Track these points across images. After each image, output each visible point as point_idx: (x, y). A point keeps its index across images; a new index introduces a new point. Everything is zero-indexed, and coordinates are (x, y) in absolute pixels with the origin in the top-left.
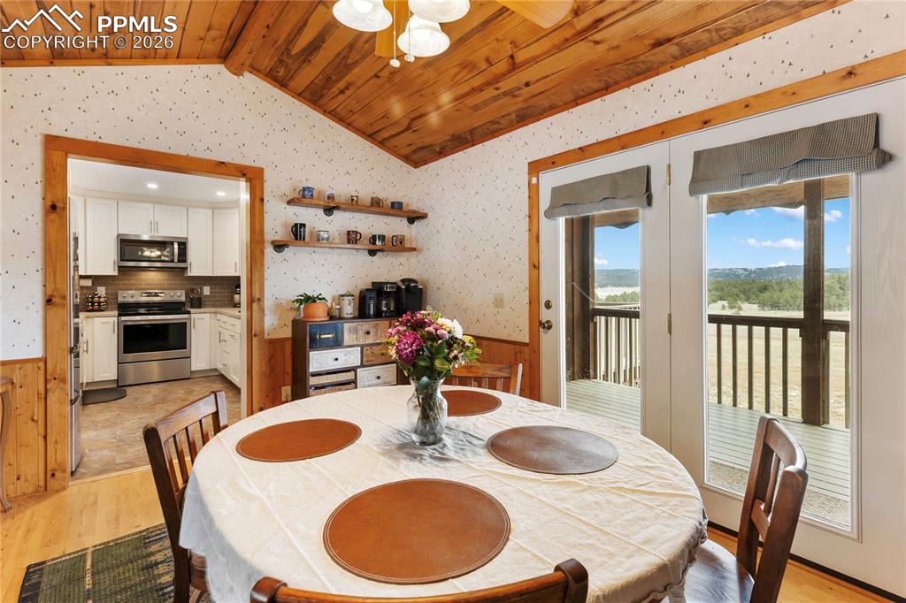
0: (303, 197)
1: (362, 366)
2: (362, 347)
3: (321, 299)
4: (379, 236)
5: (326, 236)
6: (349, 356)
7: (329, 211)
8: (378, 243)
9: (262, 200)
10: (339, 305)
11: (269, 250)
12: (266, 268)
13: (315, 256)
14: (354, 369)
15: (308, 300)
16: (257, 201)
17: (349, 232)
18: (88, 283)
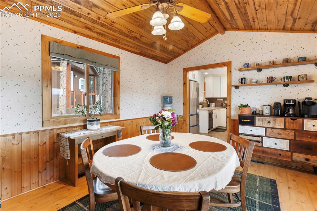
0: (247, 67)
1: (266, 136)
2: (266, 128)
3: (248, 106)
4: (287, 77)
5: (255, 81)
6: (258, 130)
7: (259, 70)
8: (286, 80)
9: (231, 72)
10: (262, 109)
11: (233, 88)
12: (232, 95)
13: (252, 89)
14: (262, 137)
15: (243, 106)
16: (229, 72)
17: (268, 78)
18: (222, 100)
